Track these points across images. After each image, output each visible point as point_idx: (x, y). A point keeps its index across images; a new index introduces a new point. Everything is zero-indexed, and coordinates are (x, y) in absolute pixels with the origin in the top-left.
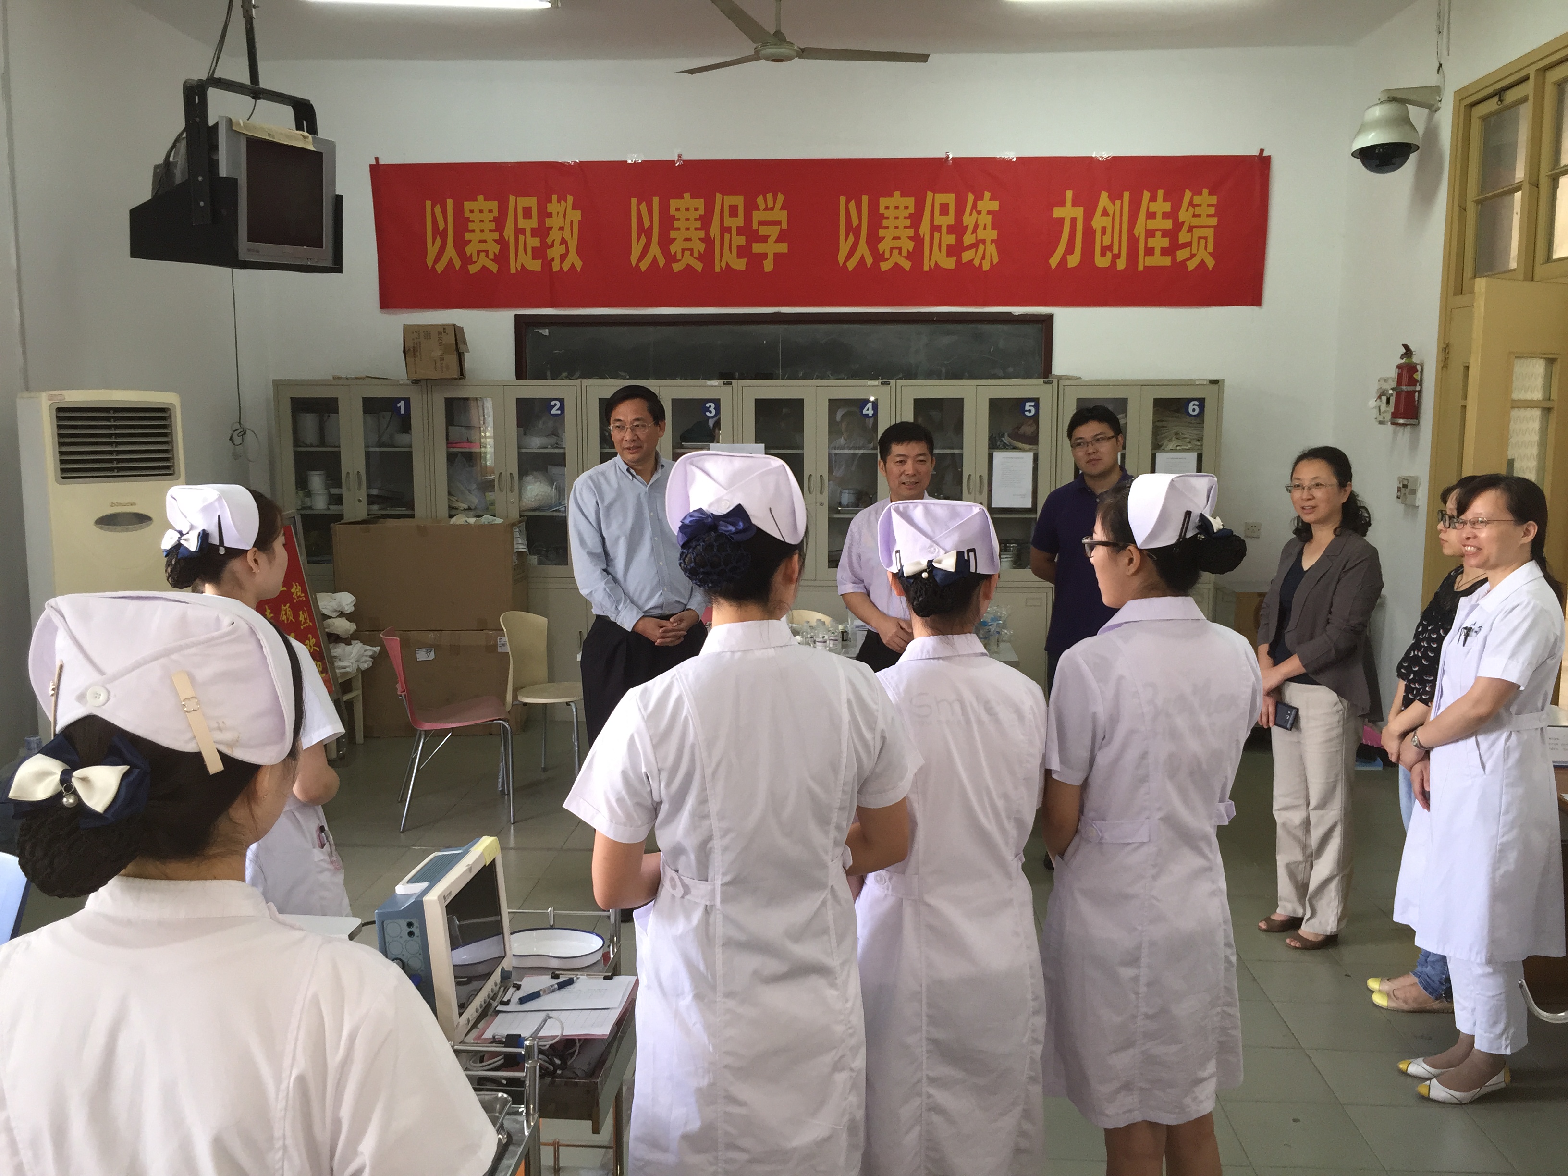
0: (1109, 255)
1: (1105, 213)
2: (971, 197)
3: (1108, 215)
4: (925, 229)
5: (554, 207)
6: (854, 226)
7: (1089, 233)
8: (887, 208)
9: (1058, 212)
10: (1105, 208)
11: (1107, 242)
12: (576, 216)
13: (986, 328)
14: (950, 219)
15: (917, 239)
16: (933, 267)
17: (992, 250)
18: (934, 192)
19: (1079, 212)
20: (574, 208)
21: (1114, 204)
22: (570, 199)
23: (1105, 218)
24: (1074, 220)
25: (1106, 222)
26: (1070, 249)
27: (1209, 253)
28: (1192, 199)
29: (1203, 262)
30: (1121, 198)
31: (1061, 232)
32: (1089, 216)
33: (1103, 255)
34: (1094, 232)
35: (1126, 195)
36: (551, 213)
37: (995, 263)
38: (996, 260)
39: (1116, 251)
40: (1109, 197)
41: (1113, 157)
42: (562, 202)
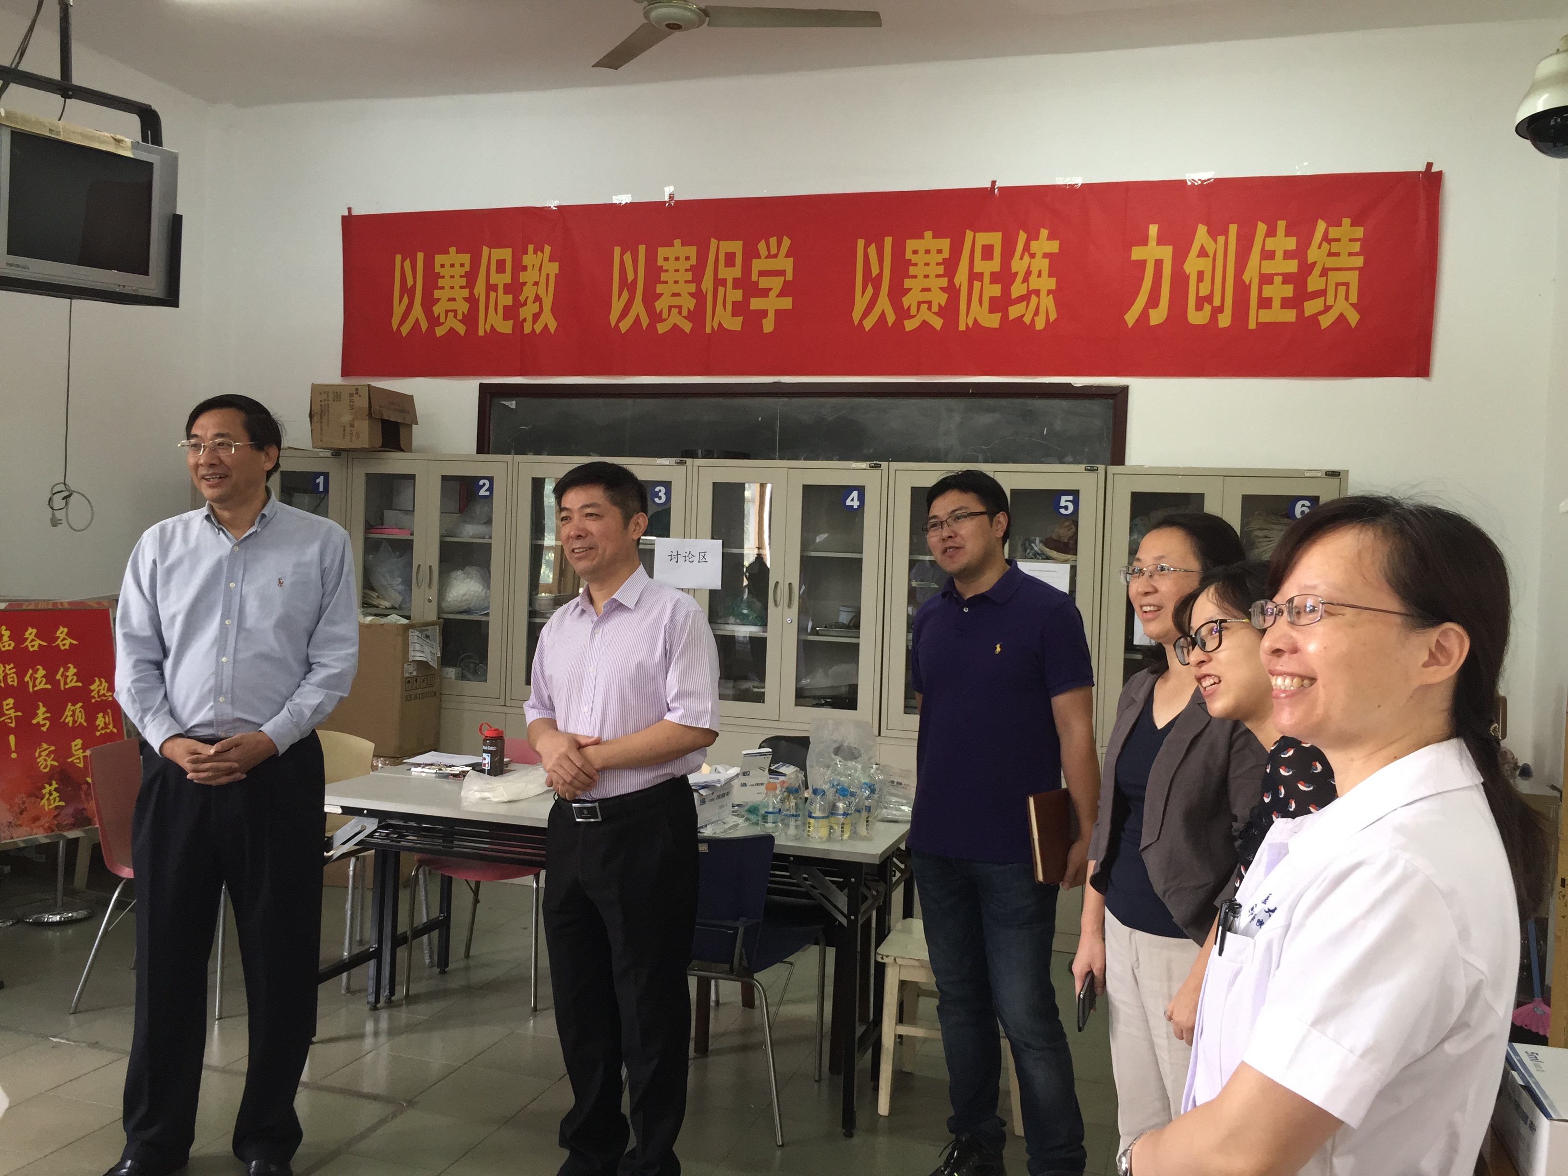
0: (1207, 308)
1: (1203, 253)
2: (1022, 236)
3: (1206, 255)
4: (961, 277)
5: (529, 259)
6: (874, 275)
7: (1180, 280)
8: (915, 252)
9: (1137, 253)
10: (1202, 247)
11: (1204, 291)
12: (553, 268)
13: (1039, 404)
14: (995, 265)
15: (952, 291)
16: (970, 325)
17: (1048, 303)
18: (975, 231)
19: (1166, 253)
20: (551, 260)
21: (1215, 241)
22: (547, 249)
23: (1202, 260)
24: (1159, 264)
25: (1205, 264)
26: (1153, 301)
27: (1352, 305)
28: (1326, 233)
29: (1342, 318)
30: (1225, 233)
31: (1142, 279)
32: (1179, 258)
33: (1199, 307)
34: (1187, 278)
35: (1233, 229)
36: (526, 266)
37: (1051, 320)
38: (1053, 316)
39: (1217, 302)
40: (1209, 232)
41: (1216, 180)
42: (539, 252)
